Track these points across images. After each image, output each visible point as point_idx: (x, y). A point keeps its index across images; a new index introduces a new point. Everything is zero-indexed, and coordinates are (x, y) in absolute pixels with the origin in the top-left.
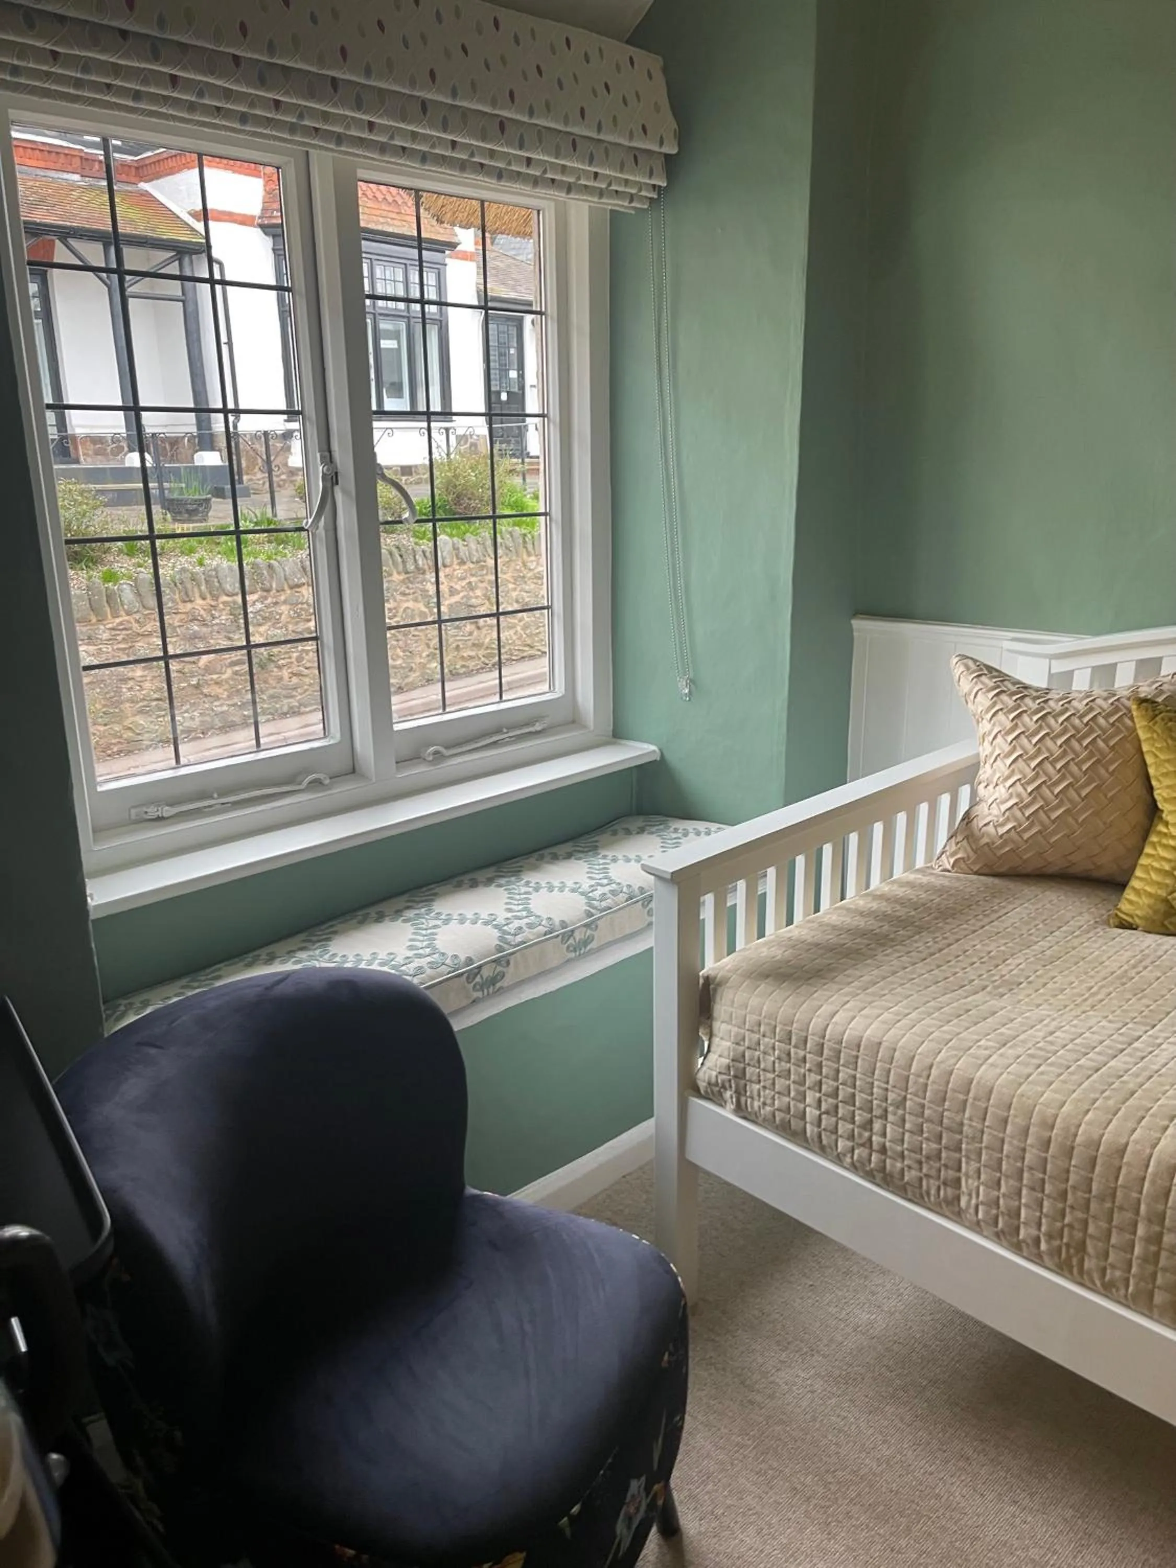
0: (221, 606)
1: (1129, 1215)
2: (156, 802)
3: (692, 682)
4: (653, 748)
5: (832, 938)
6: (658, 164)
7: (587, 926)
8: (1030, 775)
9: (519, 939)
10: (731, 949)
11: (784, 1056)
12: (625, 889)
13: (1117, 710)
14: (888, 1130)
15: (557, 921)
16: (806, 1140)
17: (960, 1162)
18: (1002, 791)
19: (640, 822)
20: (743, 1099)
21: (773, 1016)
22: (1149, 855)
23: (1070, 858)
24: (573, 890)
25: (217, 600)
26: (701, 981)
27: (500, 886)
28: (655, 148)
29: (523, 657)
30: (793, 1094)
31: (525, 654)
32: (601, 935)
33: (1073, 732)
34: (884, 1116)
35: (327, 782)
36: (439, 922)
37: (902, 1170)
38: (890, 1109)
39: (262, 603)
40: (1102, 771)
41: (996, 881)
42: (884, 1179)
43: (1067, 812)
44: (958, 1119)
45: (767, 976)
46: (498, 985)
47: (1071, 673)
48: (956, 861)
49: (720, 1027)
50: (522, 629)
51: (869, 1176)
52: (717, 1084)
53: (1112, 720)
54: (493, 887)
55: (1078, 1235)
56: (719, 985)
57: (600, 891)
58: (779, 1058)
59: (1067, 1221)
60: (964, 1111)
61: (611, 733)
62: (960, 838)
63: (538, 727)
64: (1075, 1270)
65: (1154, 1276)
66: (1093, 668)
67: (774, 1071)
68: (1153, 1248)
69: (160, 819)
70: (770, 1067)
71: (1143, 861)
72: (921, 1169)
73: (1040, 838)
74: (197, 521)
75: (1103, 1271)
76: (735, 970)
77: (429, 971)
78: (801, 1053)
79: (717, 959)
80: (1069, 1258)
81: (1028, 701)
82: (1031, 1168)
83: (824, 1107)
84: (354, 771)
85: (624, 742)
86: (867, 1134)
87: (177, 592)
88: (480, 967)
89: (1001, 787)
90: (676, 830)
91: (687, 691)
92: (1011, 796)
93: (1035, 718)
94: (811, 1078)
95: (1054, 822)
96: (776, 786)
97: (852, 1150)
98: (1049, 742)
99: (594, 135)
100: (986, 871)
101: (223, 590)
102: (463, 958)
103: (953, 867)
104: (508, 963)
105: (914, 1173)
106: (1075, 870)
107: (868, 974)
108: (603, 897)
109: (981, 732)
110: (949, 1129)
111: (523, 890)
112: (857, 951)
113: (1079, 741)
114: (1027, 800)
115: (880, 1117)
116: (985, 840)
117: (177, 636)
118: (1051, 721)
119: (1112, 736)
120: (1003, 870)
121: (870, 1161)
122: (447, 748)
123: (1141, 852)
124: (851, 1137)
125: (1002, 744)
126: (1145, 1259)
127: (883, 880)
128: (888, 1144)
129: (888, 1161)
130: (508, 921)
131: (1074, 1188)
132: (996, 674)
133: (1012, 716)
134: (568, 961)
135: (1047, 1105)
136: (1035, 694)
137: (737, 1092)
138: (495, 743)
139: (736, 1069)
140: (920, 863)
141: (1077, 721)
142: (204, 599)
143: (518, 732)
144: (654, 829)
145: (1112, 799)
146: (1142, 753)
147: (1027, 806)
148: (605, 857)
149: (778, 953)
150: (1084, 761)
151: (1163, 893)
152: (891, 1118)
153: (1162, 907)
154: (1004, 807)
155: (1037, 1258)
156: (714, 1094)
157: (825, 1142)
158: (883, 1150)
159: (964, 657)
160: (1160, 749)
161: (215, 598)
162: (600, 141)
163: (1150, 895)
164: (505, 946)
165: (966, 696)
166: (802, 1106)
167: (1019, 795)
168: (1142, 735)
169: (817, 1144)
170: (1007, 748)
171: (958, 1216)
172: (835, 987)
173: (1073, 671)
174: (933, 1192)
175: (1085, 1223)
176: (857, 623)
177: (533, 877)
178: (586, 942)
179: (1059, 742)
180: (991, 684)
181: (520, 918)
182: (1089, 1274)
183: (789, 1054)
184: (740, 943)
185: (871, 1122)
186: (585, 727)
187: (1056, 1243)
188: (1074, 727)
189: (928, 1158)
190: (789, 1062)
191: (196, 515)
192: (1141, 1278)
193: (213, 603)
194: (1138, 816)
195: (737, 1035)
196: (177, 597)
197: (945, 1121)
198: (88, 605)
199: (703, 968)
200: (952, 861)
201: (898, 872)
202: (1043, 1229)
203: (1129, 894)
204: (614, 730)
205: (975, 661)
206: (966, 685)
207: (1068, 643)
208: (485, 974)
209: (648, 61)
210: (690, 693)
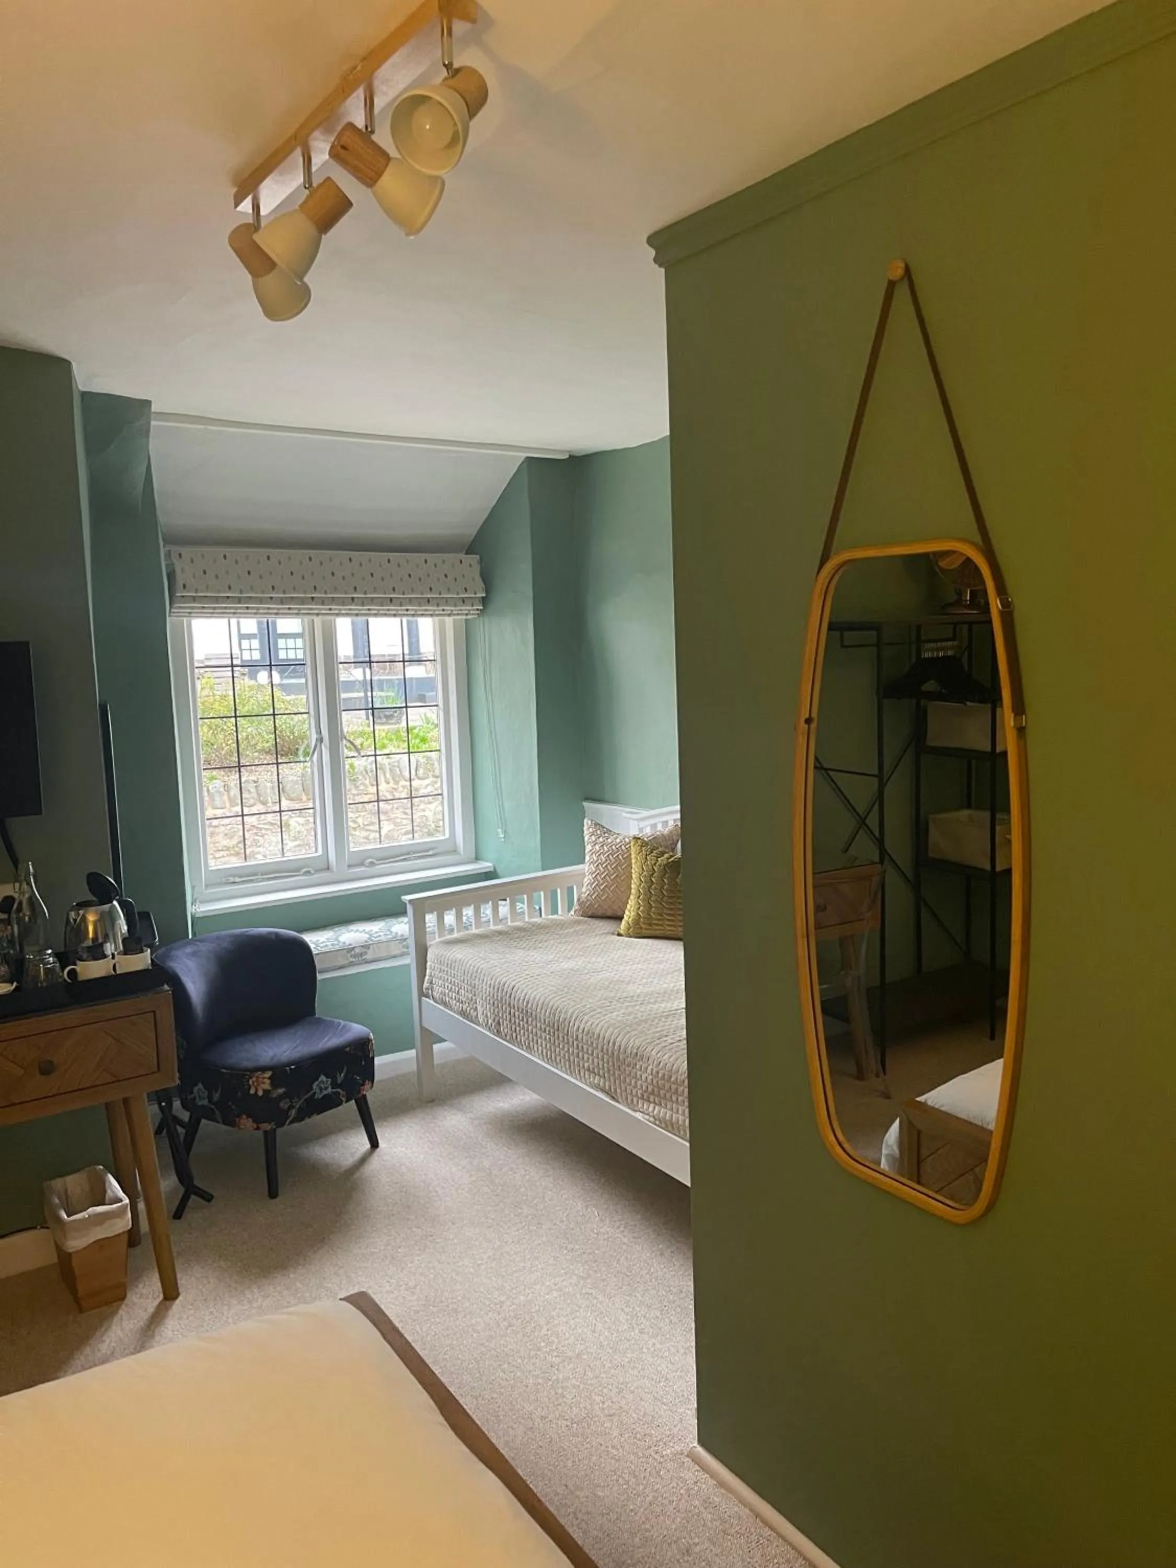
0: (401, 789)
2: (234, 876)
3: (505, 831)
4: (491, 864)
6: (480, 601)
8: (594, 870)
9: (377, 939)
13: (630, 842)
22: (628, 904)
23: (613, 908)
25: (398, 784)
28: (472, 596)
35: (312, 872)
39: (433, 786)
40: (619, 868)
43: (606, 886)
46: (363, 957)
48: (575, 911)
49: (428, 964)
53: (627, 846)
56: (429, 947)
61: (470, 857)
63: (431, 853)
69: (234, 883)
71: (627, 907)
73: (598, 898)
74: (392, 724)
77: (331, 947)
81: (601, 838)
84: (328, 869)
85: (478, 861)
87: (368, 778)
88: (354, 948)
91: (503, 836)
93: (600, 845)
100: (584, 914)
101: (403, 777)
102: (347, 943)
104: (370, 948)
113: (612, 856)
114: (592, 881)
116: (582, 900)
117: (366, 811)
119: (625, 854)
120: (589, 914)
122: (378, 860)
123: (626, 904)
130: (377, 932)
133: (592, 845)
136: (608, 836)
141: (614, 847)
142: (388, 783)
143: (418, 855)
147: (593, 884)
151: (631, 920)
153: (630, 926)
160: (634, 858)
161: (397, 783)
163: (628, 921)
164: (370, 941)
167: (590, 879)
168: (632, 853)
170: (589, 858)
176: (585, 804)
180: (592, 831)
181: (382, 933)
186: (459, 854)
188: (612, 849)
191: (391, 719)
193: (395, 787)
196: (367, 782)
198: (301, 788)
199: (429, 943)
203: (623, 922)
204: (474, 857)
205: (592, 820)
207: (644, 813)
208: (357, 950)
209: (474, 559)
210: (505, 837)
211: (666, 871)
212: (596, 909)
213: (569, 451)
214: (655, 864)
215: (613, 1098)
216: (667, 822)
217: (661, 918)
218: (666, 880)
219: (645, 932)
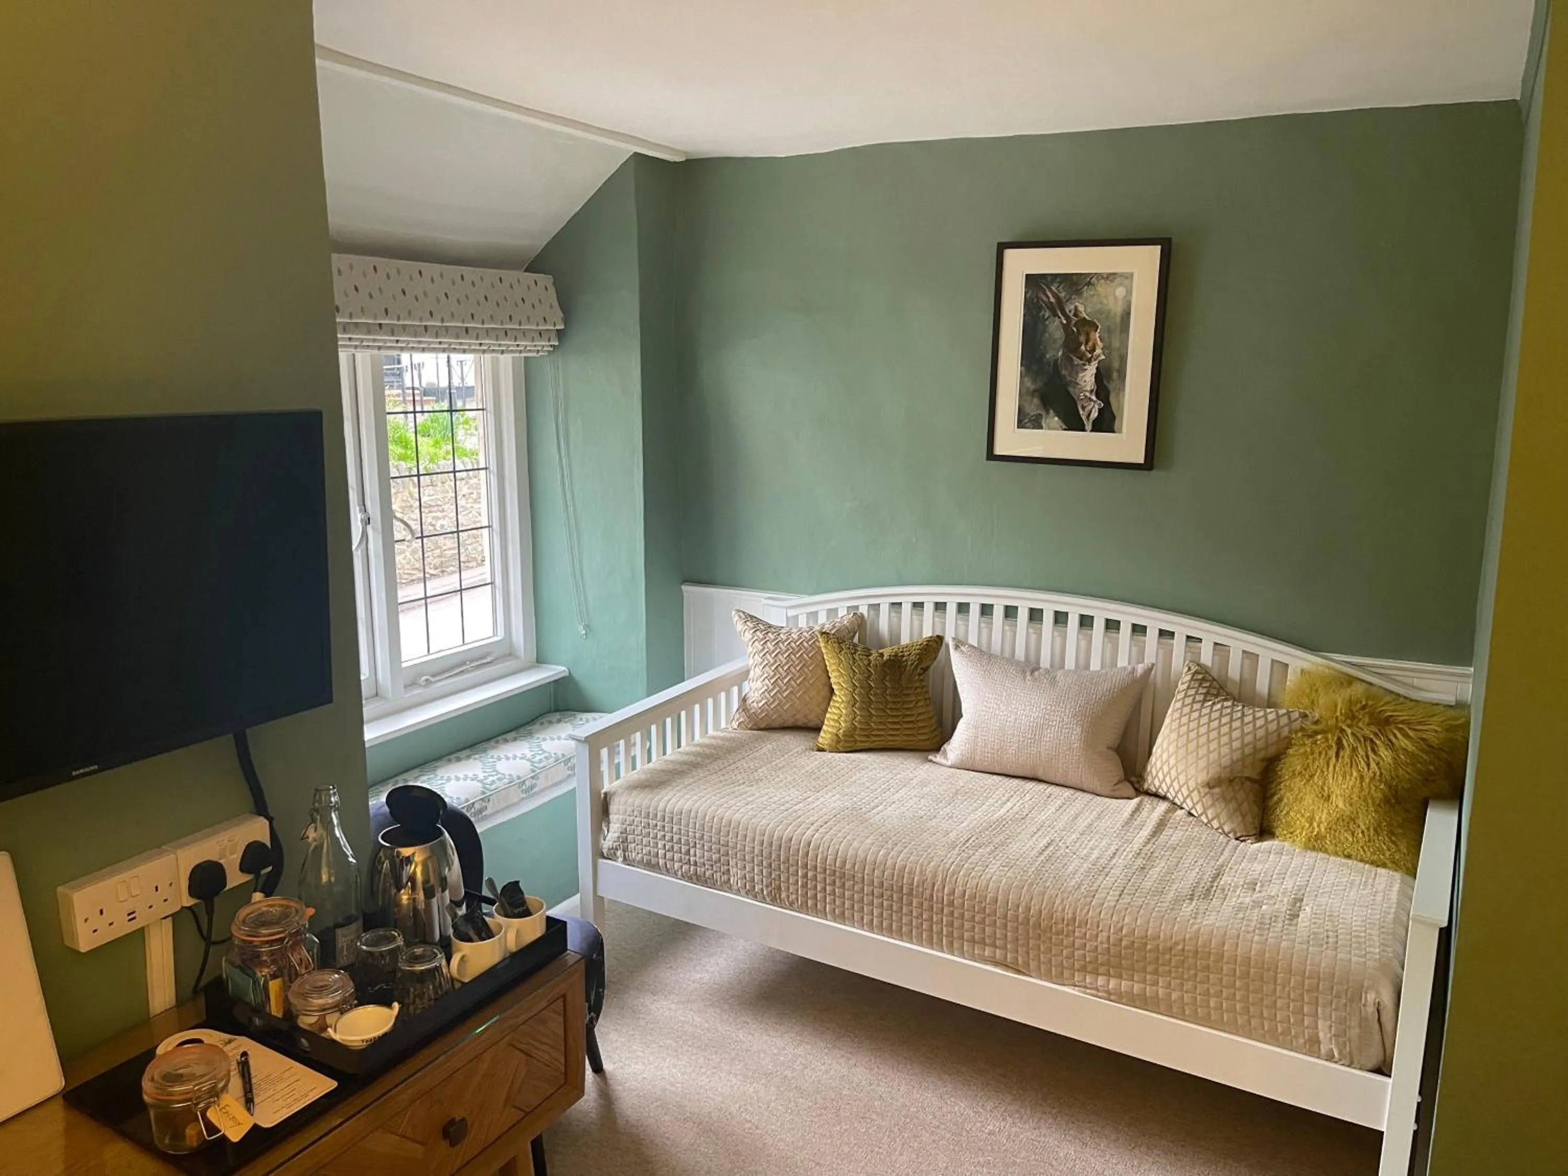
1: (795, 868)
3: (587, 627)
4: (563, 668)
5: (671, 767)
6: (553, 335)
7: (533, 778)
8: (772, 674)
9: (493, 787)
10: (618, 777)
11: (647, 826)
12: (553, 755)
13: (813, 638)
14: (697, 853)
15: (515, 777)
16: (660, 868)
17: (729, 861)
18: (759, 684)
19: (557, 716)
20: (627, 854)
21: (640, 806)
22: (830, 713)
23: (796, 717)
24: (521, 758)
26: (603, 795)
27: (475, 759)
28: (552, 328)
29: (412, 581)
30: (652, 844)
31: (414, 578)
32: (541, 783)
33: (791, 650)
34: (695, 846)
36: (444, 782)
37: (705, 872)
38: (697, 841)
40: (806, 670)
41: (760, 732)
42: (697, 880)
43: (791, 692)
44: (726, 839)
45: (637, 787)
46: (484, 813)
47: (797, 616)
48: (739, 724)
49: (613, 817)
50: (411, 554)
51: (690, 879)
52: (613, 848)
53: (810, 643)
54: (471, 760)
55: (777, 882)
56: (611, 796)
57: (538, 757)
58: (644, 827)
59: (773, 877)
60: (729, 835)
61: (535, 660)
62: (741, 710)
63: (489, 659)
64: (778, 901)
65: (807, 893)
66: (807, 613)
67: (642, 834)
68: (805, 880)
70: (639, 833)
71: (828, 715)
72: (712, 869)
73: (778, 707)
75: (788, 897)
76: (620, 787)
78: (655, 822)
79: (611, 782)
80: (775, 895)
81: (770, 634)
82: (757, 855)
83: (667, 847)
84: (377, 695)
85: (544, 665)
86: (687, 857)
88: (473, 804)
89: (758, 682)
90: (581, 719)
91: (584, 632)
92: (763, 686)
93: (773, 643)
94: (660, 834)
95: (784, 698)
96: (642, 686)
97: (681, 867)
98: (780, 656)
99: (517, 327)
100: (755, 727)
102: (463, 799)
103: (738, 727)
104: (489, 800)
105: (710, 872)
106: (799, 723)
107: (687, 781)
108: (540, 761)
109: (748, 652)
110: (723, 846)
111: (491, 760)
112: (683, 772)
113: (795, 655)
114: (771, 687)
115: (693, 847)
116: (753, 711)
118: (781, 645)
119: (810, 652)
120: (762, 726)
121: (690, 871)
122: (434, 676)
123: (826, 711)
124: (680, 861)
125: (758, 659)
126: (802, 886)
127: (701, 736)
128: (697, 860)
129: (698, 869)
130: (486, 778)
131: (774, 860)
132: (755, 620)
133: (762, 643)
134: (523, 799)
135: (762, 826)
136: (774, 630)
137: (624, 851)
138: (462, 672)
139: (623, 838)
140: (723, 725)
141: (793, 644)
143: (477, 664)
144: (567, 720)
145: (812, 684)
146: (824, 659)
147: (771, 691)
148: (538, 738)
149: (643, 777)
150: (797, 665)
151: (835, 731)
152: (698, 846)
153: (835, 738)
154: (761, 692)
155: (764, 900)
156: (611, 856)
157: (668, 866)
158: (696, 864)
159: (739, 611)
160: (831, 658)
162: (520, 329)
163: (830, 733)
164: (487, 791)
165: (740, 633)
166: (656, 850)
167: (767, 685)
168: (824, 651)
169: (665, 869)
170: (760, 660)
171: (730, 889)
172: (671, 788)
173: (798, 616)
174: (719, 880)
175: (780, 876)
176: (684, 587)
177: (495, 753)
178: (532, 787)
179: (785, 656)
180: (751, 625)
181: (493, 776)
182: (784, 900)
183: (649, 824)
184: (622, 774)
185: (689, 850)
186: (517, 657)
187: (769, 889)
188: (792, 648)
189: (715, 862)
190: (649, 828)
192: (802, 896)
194: (825, 692)
195: (622, 819)
197: (721, 842)
199: (603, 788)
200: (737, 723)
201: (711, 732)
202: (764, 884)
203: (822, 734)
204: (537, 658)
205: (744, 613)
206: (740, 627)
207: (795, 600)
208: (477, 806)
209: (545, 280)
210: (586, 634)
211: (885, 672)
212: (773, 720)
213: (686, 153)
214: (869, 664)
215: (1019, 972)
216: (836, 610)
217: (885, 727)
218: (887, 684)
219: (859, 745)
